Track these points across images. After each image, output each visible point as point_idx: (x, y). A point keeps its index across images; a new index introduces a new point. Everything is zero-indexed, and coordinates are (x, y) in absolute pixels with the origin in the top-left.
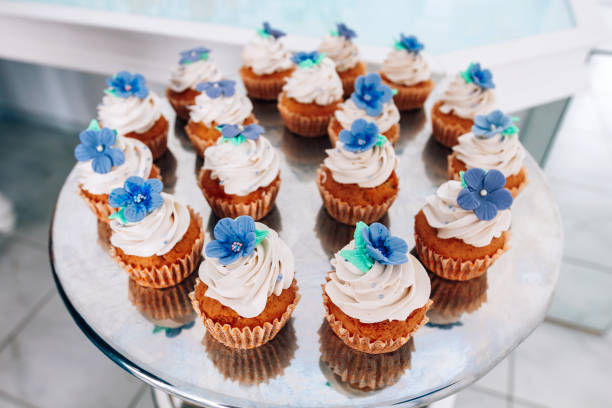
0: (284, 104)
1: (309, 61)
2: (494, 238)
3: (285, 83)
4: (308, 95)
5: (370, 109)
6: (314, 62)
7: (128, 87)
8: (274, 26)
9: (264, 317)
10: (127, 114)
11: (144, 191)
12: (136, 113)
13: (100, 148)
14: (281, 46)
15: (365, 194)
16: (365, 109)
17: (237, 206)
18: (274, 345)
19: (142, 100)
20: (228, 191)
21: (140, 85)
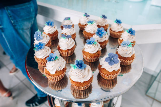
0: (84, 32)
1: (90, 23)
2: (114, 70)
3: (85, 27)
4: (89, 31)
5: (100, 36)
6: (91, 23)
7: (50, 24)
8: (88, 14)
9: (55, 75)
10: (49, 29)
11: (41, 45)
12: (50, 30)
13: (38, 36)
14: (88, 18)
15: (90, 55)
16: (99, 35)
17: (63, 52)
18: (59, 82)
19: (52, 27)
20: (61, 49)
21: (52, 24)
